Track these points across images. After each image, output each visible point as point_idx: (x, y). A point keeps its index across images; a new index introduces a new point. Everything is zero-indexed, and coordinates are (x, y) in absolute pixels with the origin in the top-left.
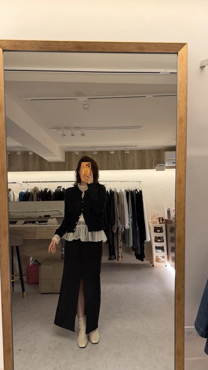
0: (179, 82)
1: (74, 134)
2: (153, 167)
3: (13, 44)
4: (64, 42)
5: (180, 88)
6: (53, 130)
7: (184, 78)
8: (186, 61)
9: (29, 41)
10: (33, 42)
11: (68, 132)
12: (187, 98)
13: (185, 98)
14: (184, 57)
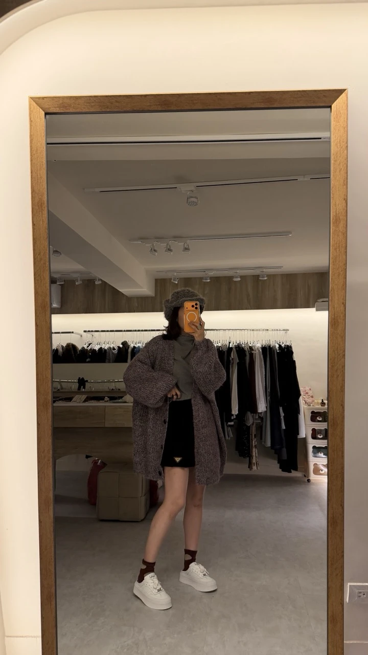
0: (333, 154)
1: (172, 248)
2: (311, 304)
3: (61, 102)
4: (141, 96)
5: (334, 164)
6: (135, 242)
7: (342, 148)
8: (346, 119)
9: (86, 97)
10: (91, 99)
11: (162, 245)
12: (347, 182)
13: (344, 181)
14: (342, 112)
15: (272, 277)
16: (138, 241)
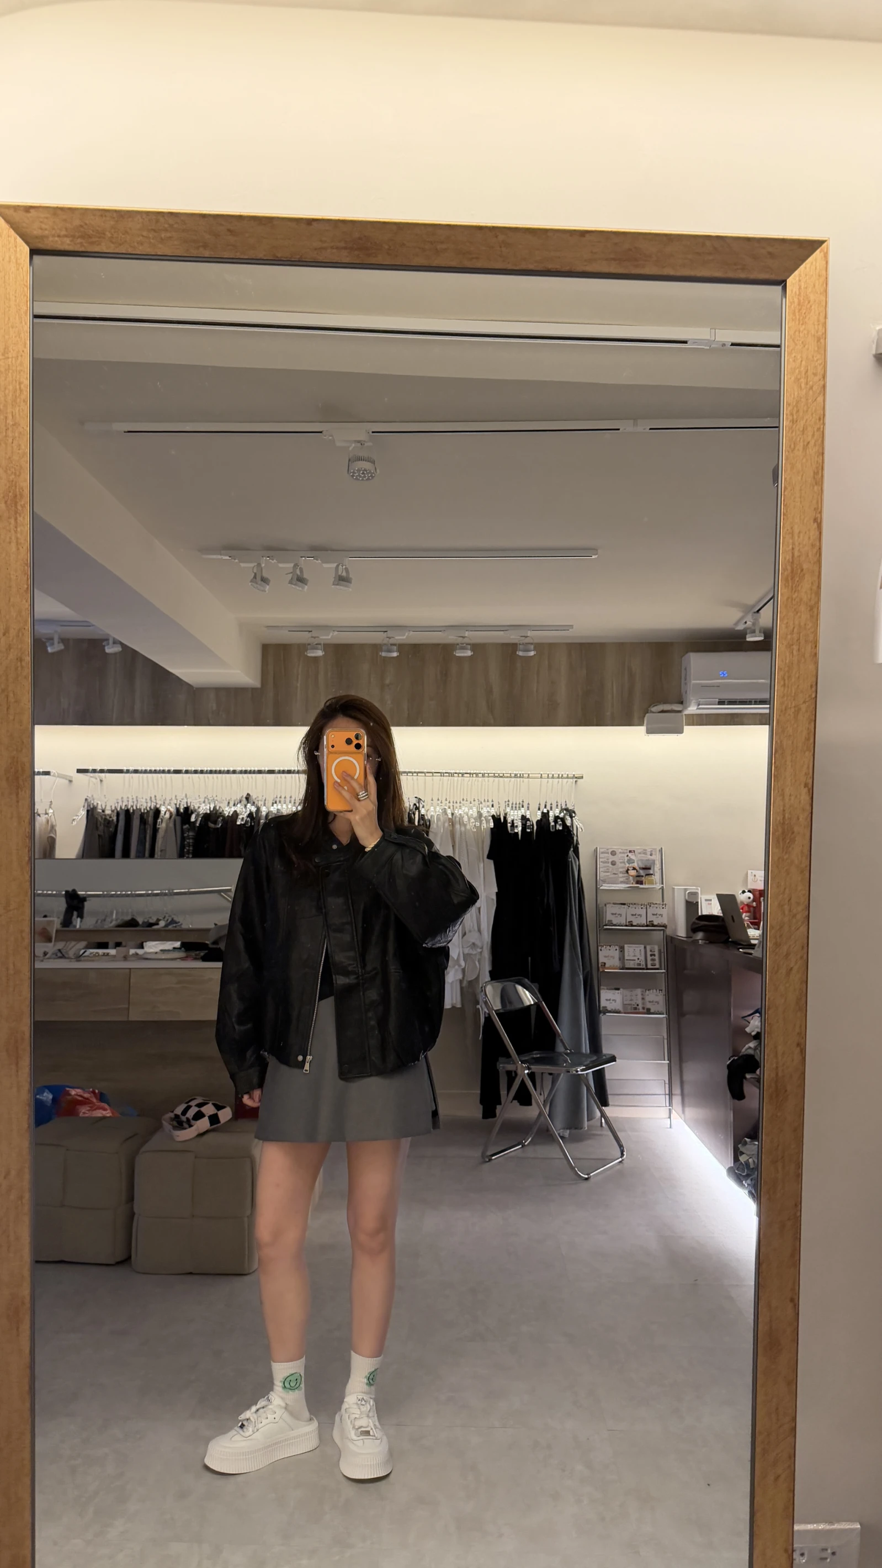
1: (305, 576)
2: (636, 716)
3: (77, 222)
6: (214, 557)
10: (162, 220)
12: (822, 476)
13: (816, 473)
14: (812, 297)
15: (545, 648)
16: (221, 555)
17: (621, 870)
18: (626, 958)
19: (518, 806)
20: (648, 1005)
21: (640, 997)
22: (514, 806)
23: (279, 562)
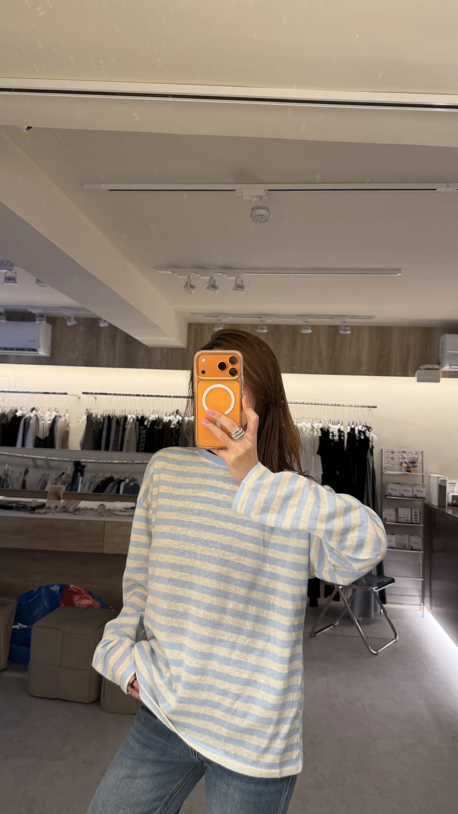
1: (217, 284)
2: (410, 371)
6: (162, 272)
11: (202, 278)
15: (357, 329)
16: (166, 271)
17: (397, 463)
18: (400, 516)
19: (336, 423)
20: (412, 545)
21: (407, 540)
22: (334, 423)
23: (202, 275)
